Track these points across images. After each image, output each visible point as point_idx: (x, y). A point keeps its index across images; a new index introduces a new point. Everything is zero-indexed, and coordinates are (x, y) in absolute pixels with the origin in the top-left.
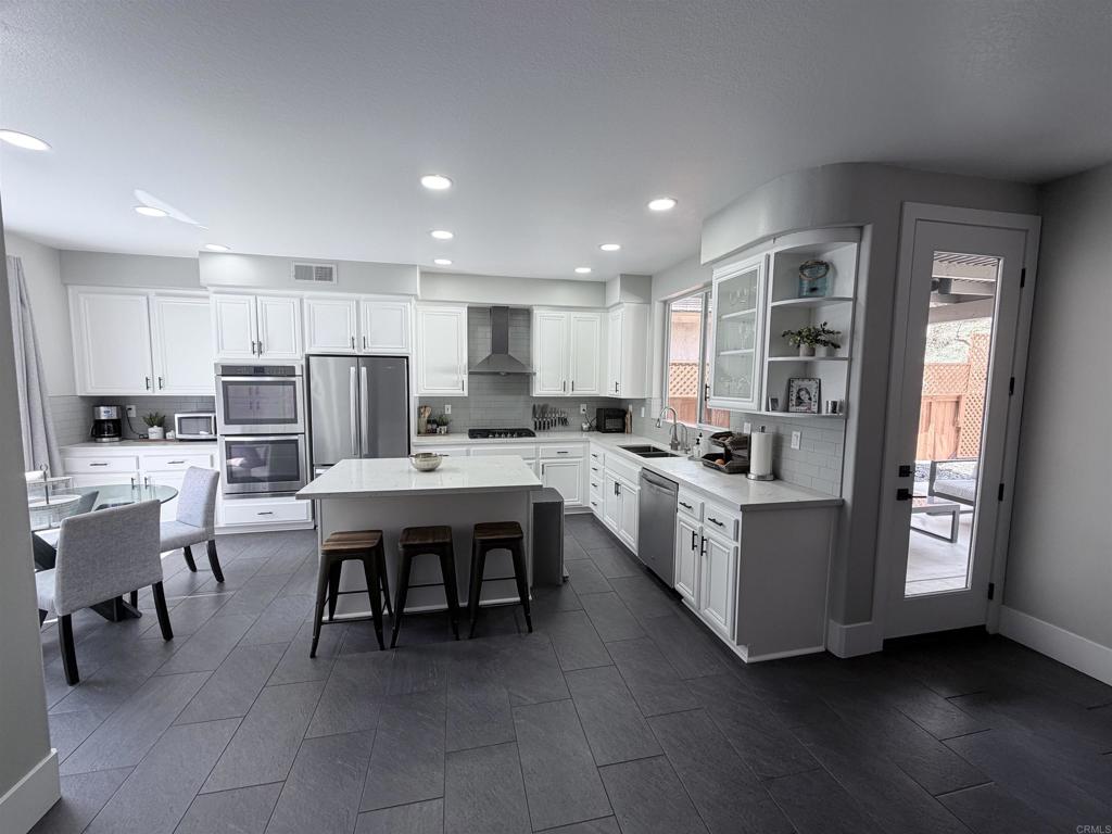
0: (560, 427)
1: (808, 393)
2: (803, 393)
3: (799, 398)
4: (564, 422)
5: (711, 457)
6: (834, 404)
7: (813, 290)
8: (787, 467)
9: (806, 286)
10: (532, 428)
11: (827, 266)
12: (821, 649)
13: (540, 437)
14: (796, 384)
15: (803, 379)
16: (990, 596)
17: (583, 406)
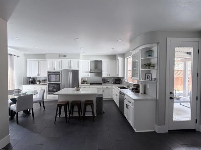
0: (107, 83)
1: (149, 76)
2: (148, 76)
3: (148, 77)
4: (108, 82)
5: (133, 89)
6: (154, 78)
7: (149, 56)
8: (147, 91)
9: (148, 55)
10: (102, 83)
11: (152, 51)
12: (153, 131)
13: (103, 85)
14: (147, 75)
15: (148, 73)
16: (196, 122)
17: (112, 79)
